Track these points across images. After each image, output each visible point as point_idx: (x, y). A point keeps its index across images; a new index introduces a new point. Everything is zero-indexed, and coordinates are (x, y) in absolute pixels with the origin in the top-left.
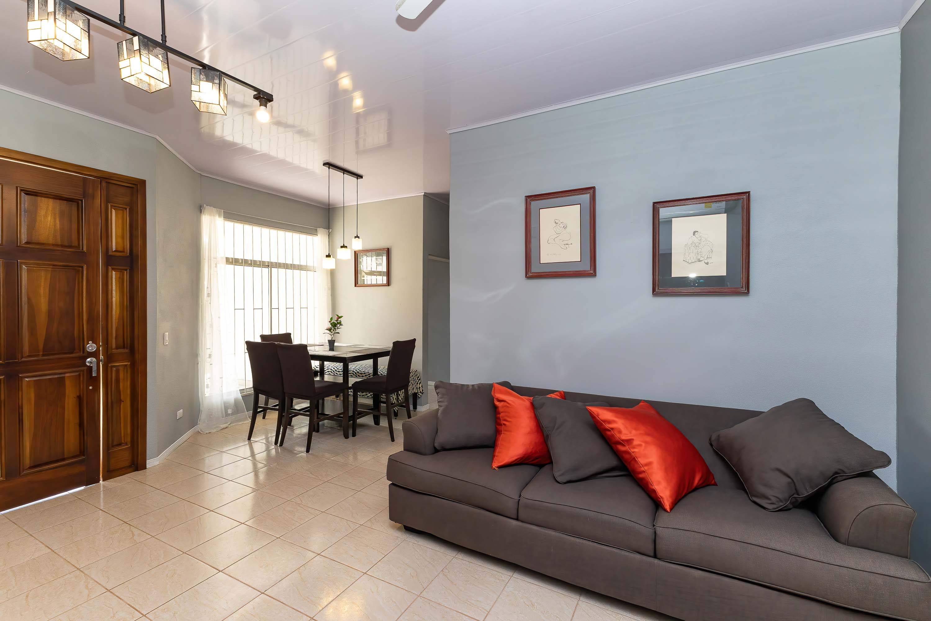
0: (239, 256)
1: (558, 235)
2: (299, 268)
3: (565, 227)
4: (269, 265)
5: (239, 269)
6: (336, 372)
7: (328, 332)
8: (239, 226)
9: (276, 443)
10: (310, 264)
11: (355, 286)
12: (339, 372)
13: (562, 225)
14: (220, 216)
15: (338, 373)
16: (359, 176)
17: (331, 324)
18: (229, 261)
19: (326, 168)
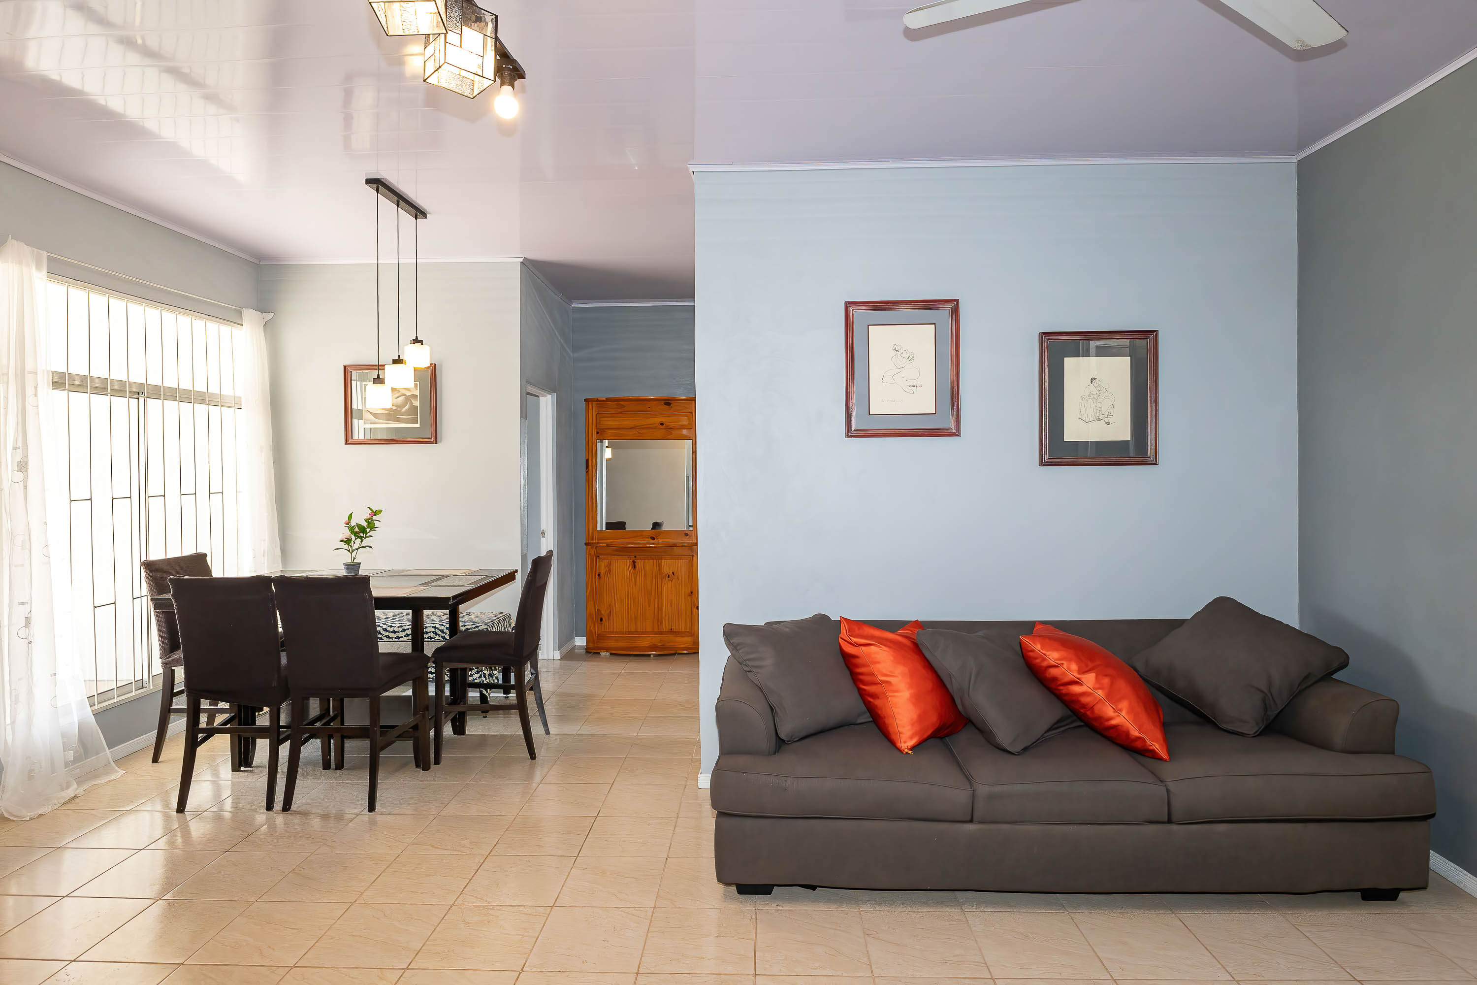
0: (78, 368)
1: (900, 370)
2: (203, 398)
3: (910, 359)
4: (138, 392)
5: (79, 399)
6: (387, 633)
7: (343, 545)
8: (79, 295)
9: (269, 807)
10: (227, 391)
11: (346, 443)
12: (394, 632)
13: (905, 355)
14: (38, 267)
15: (391, 635)
16: (419, 213)
17: (352, 529)
18: (60, 381)
19: (371, 191)
